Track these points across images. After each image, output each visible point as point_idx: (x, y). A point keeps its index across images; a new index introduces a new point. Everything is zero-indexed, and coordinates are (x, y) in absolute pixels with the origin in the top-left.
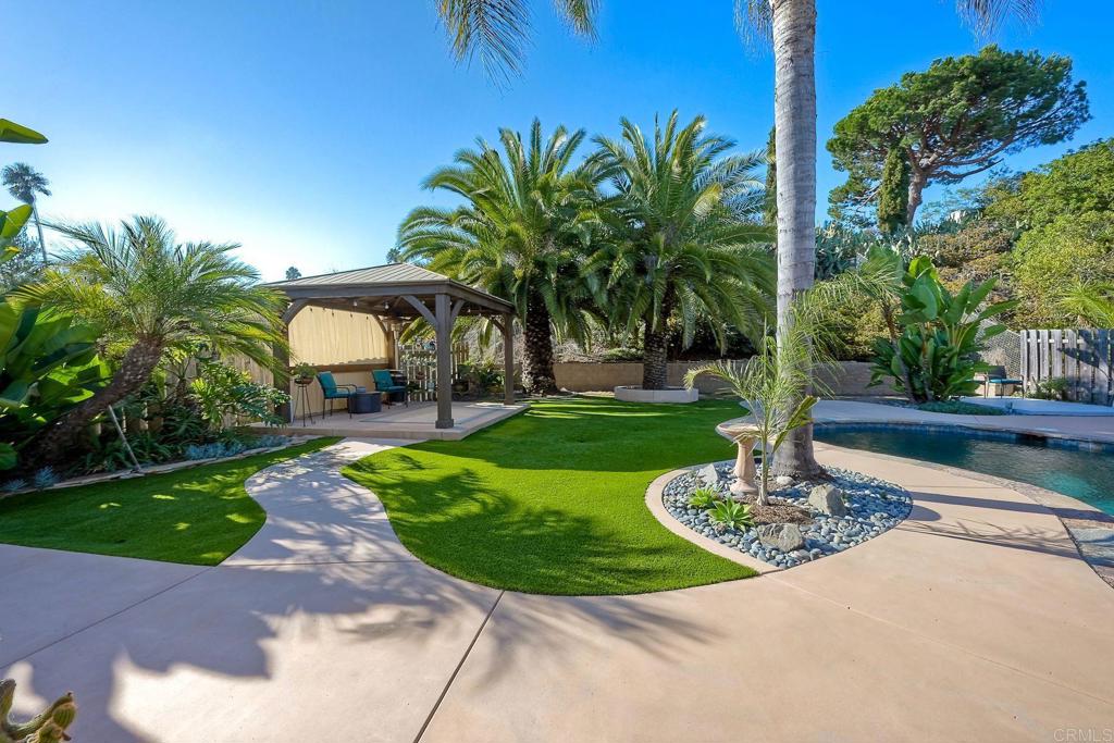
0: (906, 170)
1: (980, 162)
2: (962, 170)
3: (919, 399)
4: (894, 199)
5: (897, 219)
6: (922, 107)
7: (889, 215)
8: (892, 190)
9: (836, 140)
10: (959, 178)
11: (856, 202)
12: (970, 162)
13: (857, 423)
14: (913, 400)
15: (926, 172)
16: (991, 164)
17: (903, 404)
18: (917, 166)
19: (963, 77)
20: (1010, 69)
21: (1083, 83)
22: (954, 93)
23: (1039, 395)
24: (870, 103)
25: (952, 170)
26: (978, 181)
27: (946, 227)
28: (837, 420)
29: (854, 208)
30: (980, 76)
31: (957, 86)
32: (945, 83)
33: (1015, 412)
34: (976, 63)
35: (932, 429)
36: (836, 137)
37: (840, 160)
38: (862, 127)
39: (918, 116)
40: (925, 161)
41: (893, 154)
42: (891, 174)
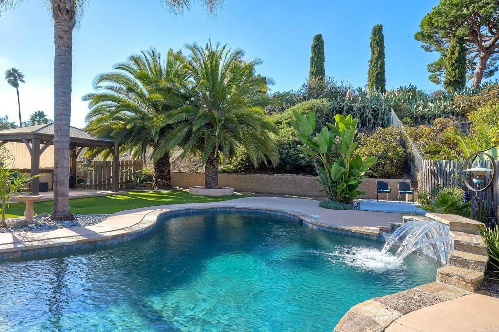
4: (454, 70)
7: (451, 81)
9: (419, 33)
14: (330, 200)
36: (419, 31)
37: (426, 45)
38: (431, 24)
39: (464, 16)
40: (489, 43)
41: (454, 40)
42: (452, 54)
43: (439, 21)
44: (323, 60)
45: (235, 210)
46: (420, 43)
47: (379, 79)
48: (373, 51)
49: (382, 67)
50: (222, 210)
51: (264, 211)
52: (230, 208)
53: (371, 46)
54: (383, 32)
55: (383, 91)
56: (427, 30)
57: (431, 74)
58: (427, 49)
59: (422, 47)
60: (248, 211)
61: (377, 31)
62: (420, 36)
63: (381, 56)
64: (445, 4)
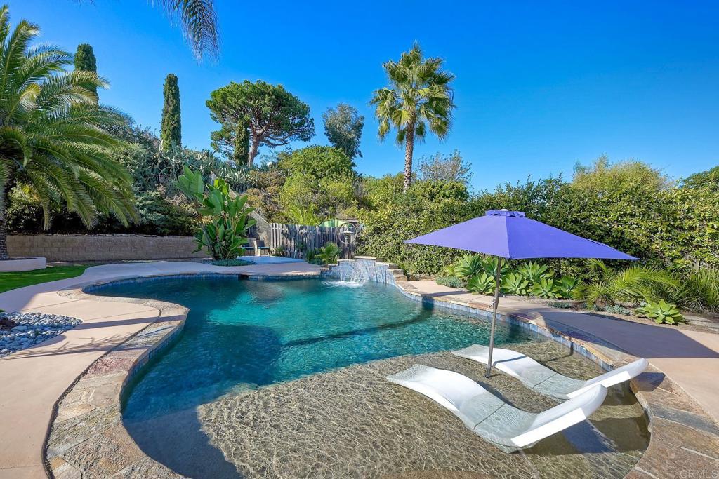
0: (247, 133)
1: (282, 140)
2: (276, 142)
3: (217, 259)
4: (242, 147)
5: (243, 158)
6: (253, 101)
7: (239, 155)
8: (240, 142)
9: (211, 102)
10: (274, 146)
11: (227, 144)
12: (277, 139)
13: (159, 276)
14: (214, 259)
15: (259, 138)
16: (285, 143)
17: (209, 262)
18: (255, 133)
19: (270, 95)
20: (288, 100)
21: (313, 119)
22: (266, 101)
23: (277, 255)
24: (228, 88)
25: (272, 141)
26: (281, 149)
27: (265, 169)
28: (143, 275)
29: (226, 146)
30: (276, 97)
31: (267, 98)
32: (263, 94)
33: (255, 264)
34: (275, 91)
35: (204, 276)
36: (211, 99)
37: (215, 115)
38: (225, 100)
39: (251, 106)
40: (258, 132)
41: (240, 122)
42: (240, 133)
45: (141, 281)
46: (210, 111)
47: (175, 134)
48: (167, 101)
49: (178, 121)
50: (123, 283)
51: (181, 277)
52: (135, 279)
53: (165, 93)
54: (178, 85)
56: (219, 103)
57: (213, 141)
58: (214, 119)
59: (211, 115)
60: (159, 278)
61: (172, 81)
62: (212, 105)
63: (177, 110)
64: (237, 88)
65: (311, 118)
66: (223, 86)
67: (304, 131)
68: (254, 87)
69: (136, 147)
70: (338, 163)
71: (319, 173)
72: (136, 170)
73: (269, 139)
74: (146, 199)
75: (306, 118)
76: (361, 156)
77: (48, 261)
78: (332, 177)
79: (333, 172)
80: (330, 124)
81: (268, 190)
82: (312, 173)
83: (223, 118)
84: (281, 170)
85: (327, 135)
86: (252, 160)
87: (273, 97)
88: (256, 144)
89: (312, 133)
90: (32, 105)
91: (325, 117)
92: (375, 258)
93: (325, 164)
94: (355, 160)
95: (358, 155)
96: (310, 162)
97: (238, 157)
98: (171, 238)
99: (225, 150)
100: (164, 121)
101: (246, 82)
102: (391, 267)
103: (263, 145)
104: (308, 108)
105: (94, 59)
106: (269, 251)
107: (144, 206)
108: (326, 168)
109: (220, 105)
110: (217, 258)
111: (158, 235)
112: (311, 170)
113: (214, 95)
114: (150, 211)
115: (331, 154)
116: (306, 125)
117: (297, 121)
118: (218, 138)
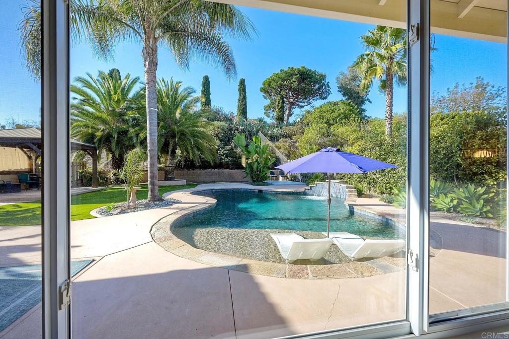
0: (283, 102)
1: (307, 102)
2: (303, 104)
4: (280, 112)
5: (281, 119)
6: (286, 82)
7: (278, 117)
8: (279, 109)
10: (303, 107)
12: (304, 102)
15: (292, 104)
16: (310, 104)
17: (251, 183)
18: (289, 101)
19: (296, 75)
20: (309, 75)
21: (329, 82)
22: (294, 79)
24: (271, 77)
25: (301, 104)
26: (307, 108)
27: (294, 124)
29: (272, 113)
30: (301, 75)
31: (294, 77)
32: (292, 75)
33: (273, 185)
34: (299, 71)
36: (263, 87)
37: (265, 95)
38: (270, 85)
39: (285, 85)
40: (292, 100)
41: (279, 96)
42: (279, 103)
43: (273, 85)
44: (210, 94)
46: (263, 94)
47: (243, 111)
48: (240, 94)
49: (245, 104)
53: (239, 90)
54: (245, 84)
55: (246, 117)
56: (267, 87)
57: (265, 111)
58: (265, 98)
59: (263, 96)
61: (242, 82)
62: (263, 90)
63: (245, 98)
64: (276, 76)
65: (327, 82)
66: (268, 77)
67: (323, 92)
68: (286, 72)
69: (223, 123)
70: (347, 112)
71: (331, 122)
72: (222, 136)
73: (299, 103)
74: (225, 150)
75: (323, 84)
76: (371, 102)
77: (187, 182)
78: (341, 123)
79: (342, 119)
80: (342, 84)
81: (294, 137)
82: (326, 123)
83: (270, 95)
84: (304, 124)
85: (340, 92)
86: (288, 119)
87: (299, 75)
88: (290, 108)
89: (328, 93)
90: (179, 116)
91: (338, 78)
92: (338, 181)
93: (335, 115)
94: (364, 107)
95: (367, 102)
96: (325, 114)
97: (277, 119)
98: (236, 170)
99: (272, 115)
100: (238, 105)
101: (281, 70)
102: (347, 187)
103: (295, 107)
104: (325, 75)
105: (209, 82)
106: (287, 178)
107: (224, 154)
108: (337, 118)
109: (267, 89)
110: (254, 181)
111: (230, 169)
112: (325, 121)
113: (264, 84)
114: (227, 157)
115: (341, 106)
116: (324, 88)
117: (317, 86)
118: (268, 108)
